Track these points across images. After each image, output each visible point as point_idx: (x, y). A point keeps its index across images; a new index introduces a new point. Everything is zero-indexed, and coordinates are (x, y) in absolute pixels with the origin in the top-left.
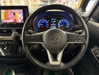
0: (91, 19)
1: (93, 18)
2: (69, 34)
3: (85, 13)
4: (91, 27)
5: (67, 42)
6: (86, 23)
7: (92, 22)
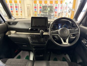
0: (81, 24)
1: (82, 24)
2: (70, 30)
3: (77, 21)
4: (81, 28)
5: (70, 33)
6: (79, 26)
7: (81, 26)
